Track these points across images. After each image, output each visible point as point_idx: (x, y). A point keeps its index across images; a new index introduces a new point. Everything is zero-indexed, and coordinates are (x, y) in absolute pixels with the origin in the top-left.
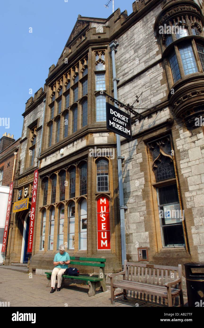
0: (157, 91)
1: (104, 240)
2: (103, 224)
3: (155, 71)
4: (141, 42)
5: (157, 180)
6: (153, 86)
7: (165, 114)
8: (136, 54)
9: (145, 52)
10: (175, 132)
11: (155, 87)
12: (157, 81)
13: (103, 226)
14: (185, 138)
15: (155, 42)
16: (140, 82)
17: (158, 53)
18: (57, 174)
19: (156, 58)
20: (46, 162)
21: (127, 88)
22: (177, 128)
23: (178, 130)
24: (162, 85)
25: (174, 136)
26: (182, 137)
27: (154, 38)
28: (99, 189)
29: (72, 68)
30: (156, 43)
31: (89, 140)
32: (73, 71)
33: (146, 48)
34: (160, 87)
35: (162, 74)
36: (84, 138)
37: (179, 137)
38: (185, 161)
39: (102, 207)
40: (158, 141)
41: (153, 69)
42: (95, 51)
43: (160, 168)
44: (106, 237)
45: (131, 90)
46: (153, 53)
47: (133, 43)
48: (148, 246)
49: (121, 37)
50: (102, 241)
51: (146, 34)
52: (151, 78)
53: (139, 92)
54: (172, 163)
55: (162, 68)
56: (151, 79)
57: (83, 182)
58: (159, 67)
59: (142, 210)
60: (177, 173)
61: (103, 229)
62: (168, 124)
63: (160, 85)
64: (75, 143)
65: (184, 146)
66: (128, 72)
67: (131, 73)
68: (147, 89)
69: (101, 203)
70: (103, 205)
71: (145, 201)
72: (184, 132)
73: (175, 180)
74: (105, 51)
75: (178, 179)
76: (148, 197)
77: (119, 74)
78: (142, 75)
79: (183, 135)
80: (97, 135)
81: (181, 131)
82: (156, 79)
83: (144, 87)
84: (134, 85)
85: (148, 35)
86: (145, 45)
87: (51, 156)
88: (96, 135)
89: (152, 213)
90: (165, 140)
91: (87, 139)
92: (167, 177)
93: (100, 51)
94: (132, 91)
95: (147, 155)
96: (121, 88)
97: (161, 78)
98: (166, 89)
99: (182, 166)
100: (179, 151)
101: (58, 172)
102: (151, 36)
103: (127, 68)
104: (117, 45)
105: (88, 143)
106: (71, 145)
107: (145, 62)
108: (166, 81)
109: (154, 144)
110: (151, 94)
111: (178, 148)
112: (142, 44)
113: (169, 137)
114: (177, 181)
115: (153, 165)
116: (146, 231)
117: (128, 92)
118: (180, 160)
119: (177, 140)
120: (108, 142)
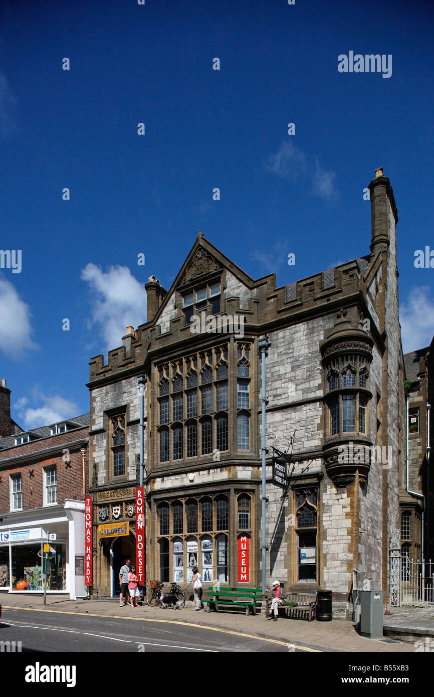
0: (312, 435)
1: (244, 574)
2: (243, 560)
3: (313, 410)
4: (302, 358)
5: (299, 525)
6: (309, 427)
7: (316, 464)
8: (293, 374)
9: (305, 376)
10: (323, 486)
11: (311, 430)
12: (313, 423)
13: (243, 562)
14: (331, 494)
15: (319, 369)
16: (294, 415)
17: (319, 387)
18: (183, 502)
19: (316, 392)
20: (164, 484)
21: (278, 416)
22: (326, 482)
23: (326, 484)
24: (318, 430)
25: (322, 489)
26: (328, 493)
27: (319, 363)
28: (240, 528)
29: (199, 353)
30: (319, 371)
31: (231, 473)
32: (200, 358)
33: (307, 372)
34: (316, 432)
35: (320, 416)
36: (224, 469)
37: (326, 491)
38: (327, 514)
39: (242, 544)
40: (305, 489)
41: (310, 406)
42: (238, 343)
43: (303, 515)
44: (245, 572)
45: (282, 421)
46: (314, 384)
47: (291, 355)
48: (286, 580)
49: (275, 332)
50: (242, 575)
51: (310, 350)
52: (308, 416)
53: (291, 428)
54: (315, 514)
55: (321, 408)
56: (307, 418)
57: (221, 517)
58: (318, 407)
59: (283, 550)
60: (319, 523)
61: (243, 564)
62: (319, 476)
63: (316, 429)
64: (211, 471)
65: (329, 501)
66: (280, 395)
67: (285, 398)
68: (302, 428)
69: (242, 541)
70: (244, 542)
71: (286, 543)
72: (331, 488)
73: (316, 529)
74: (250, 344)
75: (319, 529)
76: (290, 540)
77: (269, 391)
78: (298, 407)
79: (330, 491)
80: (241, 468)
81: (329, 487)
82: (313, 420)
83: (299, 424)
84: (287, 416)
85: (312, 353)
86: (305, 367)
87: (173, 478)
88: (239, 468)
89: (293, 554)
90: (312, 490)
91: (229, 471)
92: (309, 525)
93: (245, 344)
94: (284, 423)
95: (293, 500)
96: (270, 413)
97: (318, 421)
98: (322, 436)
99: (324, 519)
100: (324, 504)
101: (185, 499)
102: (316, 357)
103: (279, 388)
104: (269, 345)
105: (231, 476)
106: (206, 472)
107: (305, 391)
108: (323, 428)
109: (301, 491)
110: (304, 437)
111: (324, 502)
112: (303, 363)
113: (316, 488)
114: (318, 530)
115: (297, 512)
116: (285, 568)
117: (278, 422)
118: (323, 513)
119: (323, 494)
120: (252, 478)
